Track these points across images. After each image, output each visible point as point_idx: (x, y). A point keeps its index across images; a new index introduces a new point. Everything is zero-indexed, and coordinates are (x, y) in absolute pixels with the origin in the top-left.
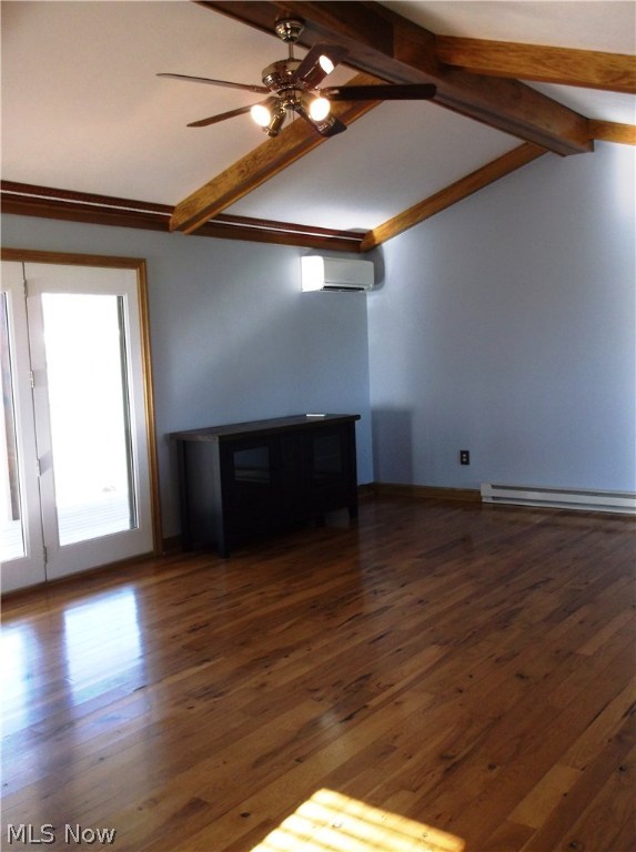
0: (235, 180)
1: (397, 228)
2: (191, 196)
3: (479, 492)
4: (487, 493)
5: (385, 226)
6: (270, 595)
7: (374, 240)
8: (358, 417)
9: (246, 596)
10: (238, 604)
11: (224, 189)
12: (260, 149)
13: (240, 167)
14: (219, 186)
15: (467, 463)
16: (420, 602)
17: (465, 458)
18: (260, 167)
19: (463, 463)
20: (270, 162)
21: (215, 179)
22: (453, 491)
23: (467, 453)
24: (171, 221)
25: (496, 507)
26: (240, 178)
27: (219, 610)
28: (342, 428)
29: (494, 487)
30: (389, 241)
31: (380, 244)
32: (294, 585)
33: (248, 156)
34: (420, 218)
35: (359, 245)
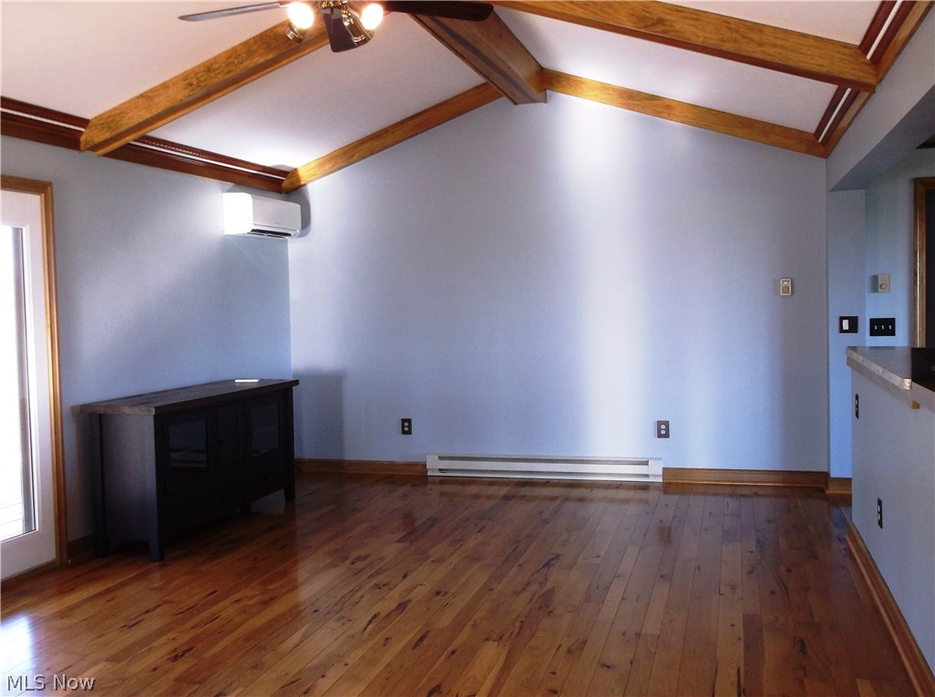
0: (180, 94)
1: (327, 167)
2: (115, 109)
3: (424, 465)
4: (434, 465)
5: (314, 165)
6: (251, 602)
7: (299, 180)
8: (296, 383)
9: (220, 605)
10: (214, 618)
11: (162, 104)
12: (215, 59)
13: (188, 79)
14: (156, 100)
15: (409, 432)
16: (438, 593)
17: (406, 427)
18: (217, 80)
19: (404, 432)
20: (228, 76)
21: (151, 90)
22: (392, 465)
23: (409, 421)
24: (82, 139)
25: (444, 481)
26: (186, 92)
27: (194, 627)
28: (279, 396)
29: (440, 458)
30: (317, 182)
31: (304, 185)
32: (271, 587)
33: (199, 67)
34: (354, 158)
35: (279, 184)
